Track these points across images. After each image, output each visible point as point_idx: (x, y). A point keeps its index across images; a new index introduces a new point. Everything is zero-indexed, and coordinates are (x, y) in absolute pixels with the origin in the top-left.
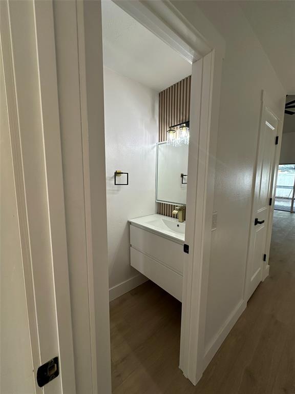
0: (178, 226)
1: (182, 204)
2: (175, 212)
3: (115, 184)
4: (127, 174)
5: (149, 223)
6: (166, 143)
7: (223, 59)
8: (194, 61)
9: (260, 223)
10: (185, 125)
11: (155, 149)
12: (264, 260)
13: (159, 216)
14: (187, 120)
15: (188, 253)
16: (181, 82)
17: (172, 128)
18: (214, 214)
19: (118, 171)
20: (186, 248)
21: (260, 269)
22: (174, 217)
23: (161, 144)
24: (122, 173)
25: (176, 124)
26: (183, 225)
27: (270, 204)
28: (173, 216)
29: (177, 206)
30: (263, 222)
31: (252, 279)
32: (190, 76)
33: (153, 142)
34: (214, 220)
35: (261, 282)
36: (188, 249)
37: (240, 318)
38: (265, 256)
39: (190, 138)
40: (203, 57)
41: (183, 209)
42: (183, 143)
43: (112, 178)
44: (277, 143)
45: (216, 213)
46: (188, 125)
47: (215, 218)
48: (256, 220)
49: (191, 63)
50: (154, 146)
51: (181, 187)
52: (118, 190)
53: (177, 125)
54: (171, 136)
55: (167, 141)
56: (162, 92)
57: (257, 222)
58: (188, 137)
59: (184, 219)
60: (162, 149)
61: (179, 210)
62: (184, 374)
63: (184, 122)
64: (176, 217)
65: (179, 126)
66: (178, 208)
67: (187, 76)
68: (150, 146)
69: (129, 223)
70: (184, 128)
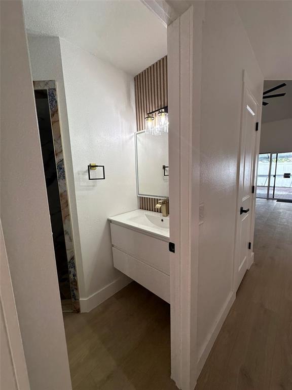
0: (162, 220)
1: (165, 197)
2: (158, 206)
3: (89, 179)
4: (103, 167)
5: (131, 219)
6: (144, 132)
7: (203, 22)
8: (170, 23)
9: (246, 211)
10: (163, 110)
11: (133, 139)
12: (250, 248)
13: (142, 211)
14: (166, 106)
15: (174, 252)
16: (157, 63)
17: (150, 115)
18: (201, 205)
19: (93, 164)
20: (172, 247)
21: (246, 257)
22: (158, 212)
23: (139, 133)
24: (97, 166)
25: (154, 110)
26: (167, 219)
27: (253, 192)
28: (156, 210)
29: (160, 200)
30: (248, 210)
31: (239, 270)
32: (166, 56)
33: (131, 132)
34: (201, 213)
35: (247, 270)
36: (174, 248)
37: (230, 311)
38: (250, 244)
39: (170, 125)
40: (180, 16)
41: (166, 203)
42: (162, 131)
43: (85, 172)
44: (257, 129)
45: (202, 205)
46: (166, 111)
47: (201, 210)
48: (242, 209)
49: (166, 27)
50: (132, 137)
51: (164, 180)
52: (94, 186)
53: (156, 111)
54: (149, 123)
55: (146, 130)
56: (137, 76)
57: (242, 211)
58: (168, 123)
59: (168, 213)
60: (141, 139)
61: (163, 203)
62: (176, 385)
63: (163, 107)
64: (159, 211)
65: (157, 112)
66: (161, 201)
67: (163, 57)
68: (128, 137)
69: (110, 221)
70: (163, 114)
